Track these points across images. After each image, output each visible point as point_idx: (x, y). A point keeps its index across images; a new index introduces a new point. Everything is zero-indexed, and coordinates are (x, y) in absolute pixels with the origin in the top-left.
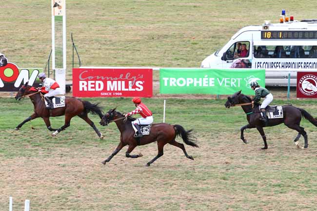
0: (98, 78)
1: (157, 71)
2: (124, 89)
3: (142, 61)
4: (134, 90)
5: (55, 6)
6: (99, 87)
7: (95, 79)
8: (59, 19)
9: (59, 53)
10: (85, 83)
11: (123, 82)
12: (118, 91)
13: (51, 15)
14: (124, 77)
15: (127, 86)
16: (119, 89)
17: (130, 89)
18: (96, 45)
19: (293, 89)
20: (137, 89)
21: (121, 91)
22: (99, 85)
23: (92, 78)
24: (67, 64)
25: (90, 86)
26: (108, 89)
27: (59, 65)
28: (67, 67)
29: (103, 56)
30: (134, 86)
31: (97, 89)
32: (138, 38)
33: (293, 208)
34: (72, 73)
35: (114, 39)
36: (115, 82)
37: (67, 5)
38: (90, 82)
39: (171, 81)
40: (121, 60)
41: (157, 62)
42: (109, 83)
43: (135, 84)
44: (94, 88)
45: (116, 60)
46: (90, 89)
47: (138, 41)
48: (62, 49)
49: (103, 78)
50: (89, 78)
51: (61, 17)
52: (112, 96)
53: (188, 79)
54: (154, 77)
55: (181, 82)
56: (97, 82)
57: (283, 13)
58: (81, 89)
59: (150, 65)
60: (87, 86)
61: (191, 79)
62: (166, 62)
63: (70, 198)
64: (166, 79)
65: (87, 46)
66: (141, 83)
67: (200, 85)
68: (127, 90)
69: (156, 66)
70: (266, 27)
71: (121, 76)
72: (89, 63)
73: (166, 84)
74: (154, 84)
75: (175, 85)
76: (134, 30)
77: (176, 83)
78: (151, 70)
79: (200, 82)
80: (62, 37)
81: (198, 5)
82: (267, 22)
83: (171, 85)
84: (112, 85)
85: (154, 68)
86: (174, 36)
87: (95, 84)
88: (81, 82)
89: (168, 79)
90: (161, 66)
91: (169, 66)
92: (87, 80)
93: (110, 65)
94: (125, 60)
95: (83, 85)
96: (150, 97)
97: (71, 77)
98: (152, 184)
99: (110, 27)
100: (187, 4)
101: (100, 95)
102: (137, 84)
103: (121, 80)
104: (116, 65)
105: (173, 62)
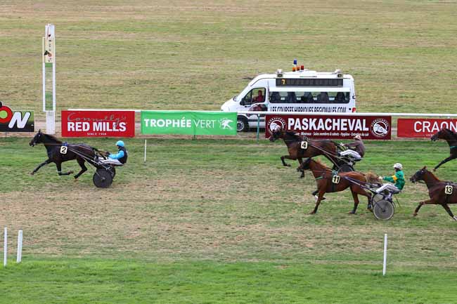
0: (85, 119)
1: (138, 113)
2: (108, 130)
3: (125, 104)
4: (117, 130)
5: (45, 54)
6: (86, 128)
7: (82, 121)
8: (49, 66)
9: (49, 96)
10: (73, 124)
11: (108, 123)
12: (102, 132)
13: (42, 63)
14: (109, 119)
15: (111, 127)
16: (104, 130)
17: (114, 129)
18: (83, 90)
19: (262, 130)
20: (121, 130)
21: (106, 132)
22: (86, 126)
23: (79, 119)
24: (56, 106)
25: (77, 127)
26: (94, 130)
27: (49, 107)
28: (56, 109)
29: (89, 99)
30: (118, 127)
31: (84, 130)
32: (121, 83)
33: (262, 238)
34: (60, 115)
35: (100, 83)
36: (100, 124)
37: (56, 53)
38: (77, 123)
39: (151, 122)
40: (105, 103)
41: (138, 104)
42: (95, 124)
43: (118, 125)
44: (82, 128)
45: (101, 103)
46: (77, 130)
47: (121, 86)
48: (52, 93)
49: (89, 119)
50: (76, 119)
51: (52, 64)
52: (98, 135)
53: (167, 121)
54: (136, 119)
55: (161, 123)
56: (84, 123)
57: (295, 63)
58: (69, 130)
59: (132, 108)
60: (75, 127)
61: (170, 121)
62: (147, 105)
63: (60, 229)
64: (147, 120)
65: (74, 90)
66: (124, 124)
67: (178, 126)
68: (111, 130)
69: (138, 108)
70: (280, 75)
71: (106, 118)
72: (76, 106)
73: (147, 125)
74: (136, 124)
75: (155, 126)
76: (118, 76)
77: (156, 124)
78: (134, 112)
79: (178, 123)
80: (52, 82)
81: (176, 53)
82: (280, 71)
83: (151, 126)
84: (98, 126)
85: (136, 111)
86: (154, 81)
87: (82, 125)
88: (69, 123)
89: (148, 120)
90: (143, 108)
91: (150, 109)
92: (75, 122)
93: (96, 108)
94: (110, 103)
95: (71, 126)
96: (132, 137)
97: (60, 119)
98: (134, 216)
99: (96, 73)
100: (167, 53)
101: (87, 135)
102: (120, 125)
103: (106, 122)
104: (102, 108)
105: (154, 105)
